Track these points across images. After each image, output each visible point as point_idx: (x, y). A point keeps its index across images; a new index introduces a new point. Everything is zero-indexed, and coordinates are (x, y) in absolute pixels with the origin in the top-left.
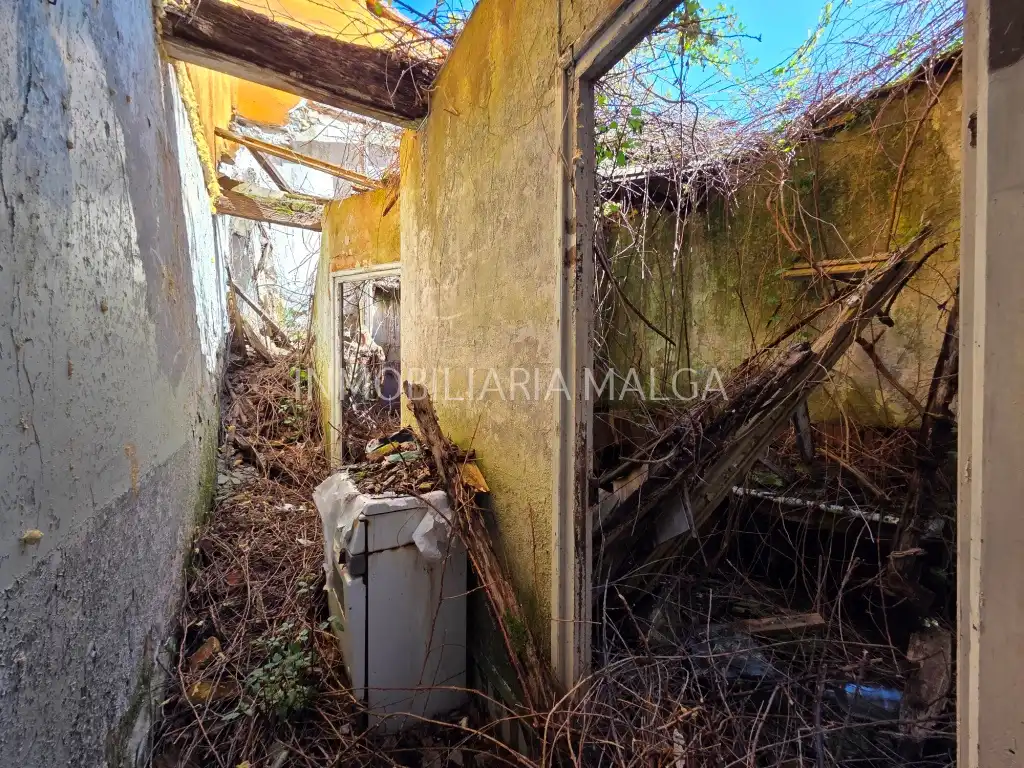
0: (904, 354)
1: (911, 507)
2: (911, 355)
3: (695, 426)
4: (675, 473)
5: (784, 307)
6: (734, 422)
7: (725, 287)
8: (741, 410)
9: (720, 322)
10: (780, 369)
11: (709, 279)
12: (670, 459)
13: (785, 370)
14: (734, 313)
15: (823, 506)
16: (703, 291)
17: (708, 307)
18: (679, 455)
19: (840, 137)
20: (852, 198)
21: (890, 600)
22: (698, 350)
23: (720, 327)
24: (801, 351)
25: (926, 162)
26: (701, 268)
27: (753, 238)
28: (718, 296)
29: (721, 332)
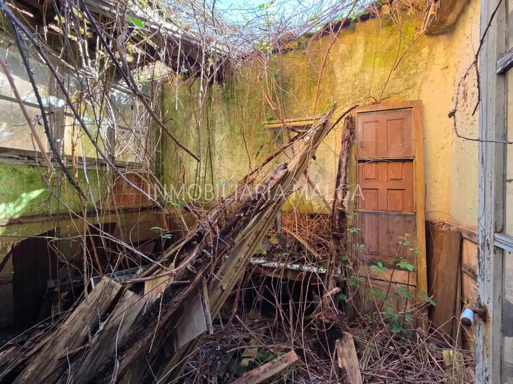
0: (318, 175)
1: (332, 262)
2: (320, 176)
3: (213, 229)
4: (196, 275)
5: (265, 146)
6: (242, 224)
7: (234, 131)
8: (247, 214)
9: (231, 153)
10: (272, 181)
11: (225, 126)
12: (191, 262)
13: (275, 182)
14: (239, 147)
15: (289, 266)
16: (222, 133)
17: (224, 144)
18: (200, 257)
19: (290, 54)
20: (296, 89)
21: (327, 325)
22: (219, 170)
23: (231, 156)
24: (283, 169)
25: (327, 76)
26: (220, 119)
27: (249, 105)
28: (230, 137)
29: (232, 159)
